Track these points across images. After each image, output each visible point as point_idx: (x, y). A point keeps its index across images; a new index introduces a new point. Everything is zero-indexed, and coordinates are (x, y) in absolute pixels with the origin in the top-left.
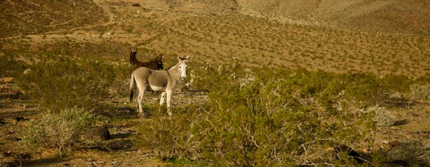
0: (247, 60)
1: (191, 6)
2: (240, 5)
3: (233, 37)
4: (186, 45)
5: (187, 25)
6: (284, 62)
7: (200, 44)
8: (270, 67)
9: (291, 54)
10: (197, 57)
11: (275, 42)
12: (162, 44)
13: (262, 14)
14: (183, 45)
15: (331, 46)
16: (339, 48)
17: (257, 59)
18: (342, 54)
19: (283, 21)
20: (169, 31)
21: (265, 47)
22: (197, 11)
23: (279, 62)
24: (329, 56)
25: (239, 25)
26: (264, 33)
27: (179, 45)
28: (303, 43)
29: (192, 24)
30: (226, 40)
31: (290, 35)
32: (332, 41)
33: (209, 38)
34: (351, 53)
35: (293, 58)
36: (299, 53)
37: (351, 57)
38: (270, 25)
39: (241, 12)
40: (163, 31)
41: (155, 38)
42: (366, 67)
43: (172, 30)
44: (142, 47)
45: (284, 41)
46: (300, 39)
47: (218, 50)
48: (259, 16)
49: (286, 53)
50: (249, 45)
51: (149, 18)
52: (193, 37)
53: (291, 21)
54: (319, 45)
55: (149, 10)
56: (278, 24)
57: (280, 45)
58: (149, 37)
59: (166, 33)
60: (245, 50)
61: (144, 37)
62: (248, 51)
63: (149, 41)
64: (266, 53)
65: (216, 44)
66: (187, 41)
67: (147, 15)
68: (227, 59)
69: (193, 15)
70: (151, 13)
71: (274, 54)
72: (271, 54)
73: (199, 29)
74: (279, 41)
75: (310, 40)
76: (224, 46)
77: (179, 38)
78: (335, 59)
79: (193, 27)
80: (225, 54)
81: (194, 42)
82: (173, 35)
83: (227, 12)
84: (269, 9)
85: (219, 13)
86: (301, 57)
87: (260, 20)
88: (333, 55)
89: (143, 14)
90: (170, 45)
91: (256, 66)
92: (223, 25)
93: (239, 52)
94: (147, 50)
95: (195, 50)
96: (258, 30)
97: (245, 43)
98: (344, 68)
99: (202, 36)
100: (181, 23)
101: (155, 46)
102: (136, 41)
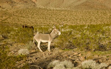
0: (42, 23)
1: (19, 6)
2: (36, 4)
3: (36, 16)
4: (20, 19)
5: (19, 13)
6: (54, 23)
7: (25, 19)
8: (50, 25)
9: (56, 20)
10: (24, 23)
11: (50, 16)
12: (11, 20)
13: (44, 7)
14: (18, 19)
15: (69, 16)
16: (72, 17)
17: (45, 22)
18: (73, 18)
19: (52, 9)
20: (13, 15)
21: (47, 18)
22: (22, 7)
23: (53, 23)
24: (69, 20)
25: (37, 11)
26: (46, 13)
27: (17, 20)
28: (60, 16)
29: (21, 12)
30: (33, 16)
31: (55, 13)
32: (69, 14)
33: (27, 17)
34: (76, 18)
35: (57, 21)
36: (59, 19)
37: (76, 19)
38: (48, 10)
39: (37, 7)
40: (11, 15)
41: (8, 18)
42: (81, 22)
43: (14, 15)
44: (4, 21)
45: (53, 16)
46: (58, 14)
47: (31, 21)
48: (43, 8)
49: (54, 20)
50: (41, 18)
51: (5, 11)
52: (22, 16)
53: (54, 9)
54: (65, 16)
55: (4, 8)
56: (50, 10)
57: (52, 17)
58: (6, 18)
59: (12, 16)
60: (41, 20)
61: (4, 18)
62: (42, 20)
63: (6, 19)
64: (48, 20)
65: (30, 19)
66: (20, 18)
67: (4, 10)
68: (35, 23)
69: (20, 9)
70: (5, 9)
71: (51, 20)
72: (50, 20)
73: (23, 14)
74: (51, 16)
75: (62, 15)
76: (33, 19)
77: (17, 17)
78: (71, 20)
79: (21, 13)
80: (34, 22)
81: (22, 18)
82: (14, 16)
83: (32, 7)
84: (47, 5)
85: (29, 8)
86: (60, 21)
87: (44, 9)
88: (70, 19)
89: (3, 10)
90: (14, 20)
91: (45, 25)
92: (32, 11)
93: (39, 20)
94: (6, 22)
95: (23, 21)
96: (44, 13)
97: (40, 17)
98: (74, 23)
99: (25, 16)
100: (17, 12)
101: (9, 21)
102: (1, 20)
